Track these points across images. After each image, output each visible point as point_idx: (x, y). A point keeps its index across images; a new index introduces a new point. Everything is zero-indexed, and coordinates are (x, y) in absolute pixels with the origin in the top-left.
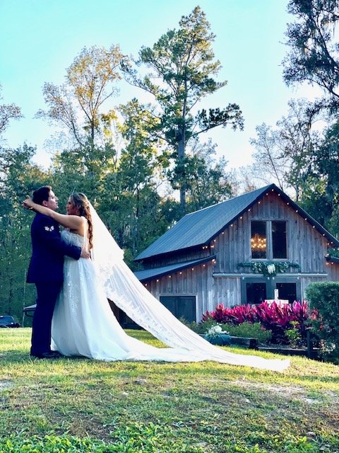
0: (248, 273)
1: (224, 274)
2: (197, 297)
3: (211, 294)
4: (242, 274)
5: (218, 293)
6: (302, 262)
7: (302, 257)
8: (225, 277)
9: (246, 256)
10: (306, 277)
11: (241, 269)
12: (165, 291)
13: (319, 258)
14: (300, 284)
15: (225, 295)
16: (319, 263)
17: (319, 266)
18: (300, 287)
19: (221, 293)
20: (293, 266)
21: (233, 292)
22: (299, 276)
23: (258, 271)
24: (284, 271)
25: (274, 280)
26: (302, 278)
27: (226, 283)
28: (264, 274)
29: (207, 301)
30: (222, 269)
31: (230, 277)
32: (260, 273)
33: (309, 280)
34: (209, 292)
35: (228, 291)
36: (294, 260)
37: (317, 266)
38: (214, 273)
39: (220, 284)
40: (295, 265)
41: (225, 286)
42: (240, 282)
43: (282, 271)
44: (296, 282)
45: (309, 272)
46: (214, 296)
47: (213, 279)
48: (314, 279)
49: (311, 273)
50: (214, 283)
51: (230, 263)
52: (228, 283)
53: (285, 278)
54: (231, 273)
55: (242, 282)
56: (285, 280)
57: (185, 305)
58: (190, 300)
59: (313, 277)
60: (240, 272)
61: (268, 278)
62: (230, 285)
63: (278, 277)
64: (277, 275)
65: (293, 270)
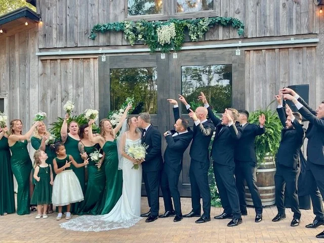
0: (117, 46)
1: (60, 52)
3: (34, 94)
4: (100, 51)
5: (50, 93)
6: (251, 16)
7: (251, 3)
8: (64, 59)
9: (111, 11)
10: (258, 49)
11: (102, 39)
13: (298, 3)
14: (243, 65)
15: (64, 97)
16: (297, 12)
17: (297, 19)
18: (243, 73)
19: (55, 93)
20: (224, 26)
21: (82, 90)
22: (240, 47)
23: (136, 40)
24: (197, 37)
25: (178, 60)
26: (249, 51)
27: (66, 72)
28: (151, 48)
29: (27, 109)
30: (58, 42)
31: (76, 58)
32: (143, 45)
33: (268, 55)
34: (31, 91)
35: (70, 87)
36: (228, 11)
37: (291, 20)
38: (40, 49)
39: (55, 74)
40: (232, 22)
41: (66, 76)
42: (97, 66)
43: (194, 37)
44: (233, 62)
45: (268, 35)
46: (40, 99)
47: (40, 62)
48: (282, 52)
49: (275, 39)
50: (41, 71)
51: (75, 27)
52: (70, 71)
53: (203, 55)
54: (78, 49)
55: (102, 65)
56: (204, 58)
59: (279, 47)
60: (98, 47)
61: (163, 56)
62: (77, 74)
63: (187, 52)
64: (184, 48)
65: (227, 34)
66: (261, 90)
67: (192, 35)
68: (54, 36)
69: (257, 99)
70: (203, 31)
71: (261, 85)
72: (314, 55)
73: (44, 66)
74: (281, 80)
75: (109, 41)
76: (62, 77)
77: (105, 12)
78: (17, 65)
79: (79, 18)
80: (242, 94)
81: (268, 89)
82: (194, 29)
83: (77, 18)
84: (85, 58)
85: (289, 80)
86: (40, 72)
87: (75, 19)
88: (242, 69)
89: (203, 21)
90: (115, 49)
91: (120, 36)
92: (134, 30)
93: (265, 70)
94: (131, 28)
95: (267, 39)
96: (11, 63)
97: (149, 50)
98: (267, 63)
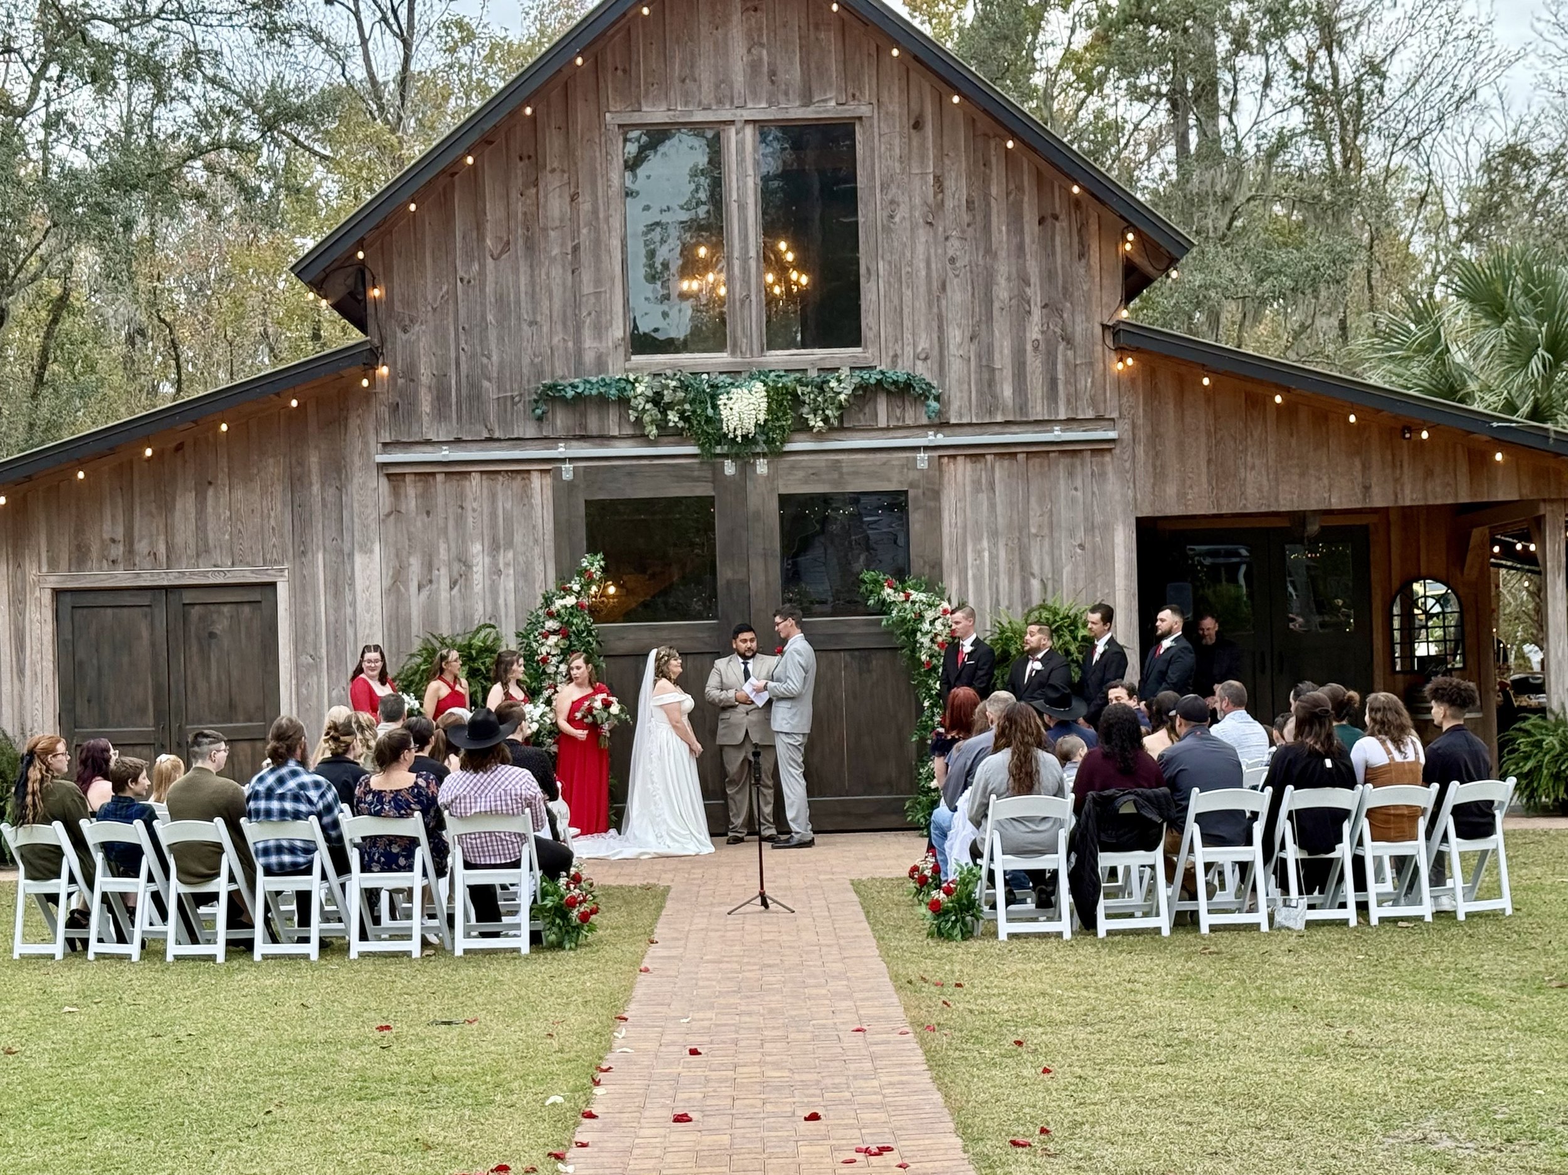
0: (604, 438)
1: (446, 454)
2: (282, 591)
3: (369, 569)
4: (561, 451)
5: (415, 565)
6: (956, 368)
7: (955, 336)
8: (457, 472)
9: (588, 343)
10: (975, 453)
11: (561, 420)
12: (80, 557)
13: (1068, 340)
14: (936, 494)
15: (455, 575)
16: (1066, 364)
17: (1067, 382)
18: (935, 515)
19: (429, 566)
20: (889, 393)
21: (510, 555)
22: (927, 448)
23: (662, 424)
24: (826, 420)
25: (769, 478)
26: (954, 457)
27: (462, 507)
28: (702, 446)
29: (349, 610)
30: (436, 425)
31: (491, 471)
32: (678, 436)
33: (1000, 470)
34: (358, 559)
35: (476, 548)
36: (899, 352)
37: (1053, 383)
38: (385, 444)
39: (429, 512)
40: (911, 385)
41: (460, 520)
42: (548, 493)
43: (817, 423)
44: (911, 485)
45: (999, 419)
46: (387, 582)
47: (384, 481)
48: (1035, 462)
49: (1015, 429)
50: (386, 503)
51: (486, 384)
52: (475, 505)
53: (836, 466)
54: (497, 444)
55: (563, 492)
56: (836, 476)
57: (212, 635)
58: (247, 609)
59: (1025, 449)
60: (553, 440)
61: (729, 468)
62: (493, 515)
63: (793, 458)
64: (789, 447)
65: (898, 412)
66: (986, 554)
67: (811, 416)
68: (426, 405)
69: (974, 577)
70: (840, 407)
71: (985, 544)
72: (1110, 469)
73: (396, 493)
74: (1033, 530)
75: (583, 425)
76: (450, 522)
77: (570, 344)
79: (495, 358)
80: (933, 567)
81: (1002, 554)
82: (815, 400)
83: (489, 357)
84: (519, 471)
85: (1051, 531)
86: (385, 508)
87: (485, 360)
88: (932, 504)
89: (839, 381)
90: (602, 446)
91: (614, 414)
92: (656, 399)
93: (992, 506)
94: (649, 393)
95: (997, 429)
96: (296, 482)
97: (694, 450)
98: (999, 487)
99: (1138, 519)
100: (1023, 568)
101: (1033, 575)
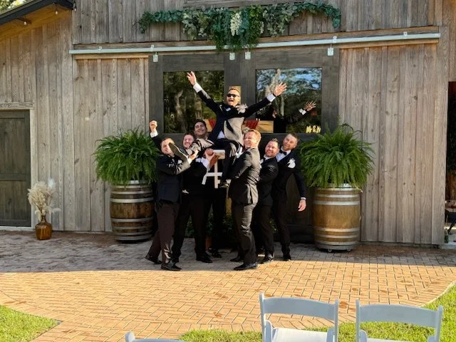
0: (172, 42)
1: (100, 50)
2: (32, 114)
3: (68, 101)
4: (152, 49)
5: (88, 103)
6: (351, 1)
8: (106, 58)
10: (359, 48)
11: (154, 33)
14: (338, 69)
15: (106, 109)
17: (413, 6)
18: (336, 80)
19: (94, 103)
20: (313, 16)
21: (129, 99)
22: (333, 45)
23: (197, 34)
24: (278, 31)
25: (251, 61)
26: (347, 49)
27: (109, 76)
28: (216, 45)
29: (60, 123)
30: (97, 35)
31: (121, 57)
32: (204, 40)
33: (372, 55)
34: (64, 99)
35: (114, 96)
37: (405, 7)
38: (74, 45)
39: (94, 78)
40: (325, 10)
41: (108, 82)
42: (147, 68)
43: (274, 32)
44: (324, 64)
45: (373, 28)
46: (76, 110)
47: (75, 62)
48: (392, 51)
49: (381, 33)
50: (76, 73)
51: (120, 16)
52: (114, 75)
53: (285, 55)
54: (124, 45)
55: (153, 68)
56: (285, 59)
57: (5, 133)
58: (19, 122)
59: (386, 44)
60: (148, 43)
61: (232, 57)
62: (123, 79)
63: (263, 51)
64: (260, 45)
65: (319, 26)
66: (362, 101)
67: (271, 29)
68: (93, 27)
70: (286, 23)
71: (362, 96)
72: (434, 55)
73: (80, 67)
74: (389, 89)
75: (163, 35)
76: (104, 83)
78: (46, 67)
79: (124, 4)
80: (334, 108)
81: (371, 101)
82: (273, 20)
84: (134, 58)
85: (399, 88)
86: (76, 75)
87: (119, 4)
88: (335, 74)
89: (286, 9)
90: (172, 46)
91: (177, 29)
92: (195, 22)
93: (367, 75)
94: (191, 18)
95: (371, 33)
96: (38, 63)
97: (214, 47)
98: (371, 66)
99: (449, 82)
100: (381, 109)
101: (387, 113)
